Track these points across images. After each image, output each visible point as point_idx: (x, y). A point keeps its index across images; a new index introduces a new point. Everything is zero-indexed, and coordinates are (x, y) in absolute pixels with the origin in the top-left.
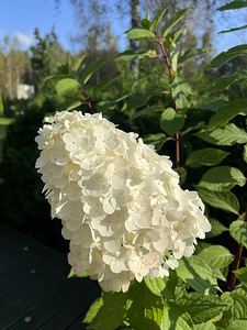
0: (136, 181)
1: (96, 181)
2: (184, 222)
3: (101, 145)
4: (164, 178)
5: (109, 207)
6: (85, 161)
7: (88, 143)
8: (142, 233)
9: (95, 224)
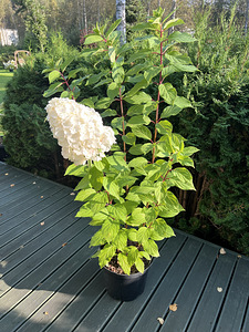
0: (83, 123)
1: (67, 123)
2: (104, 138)
3: (68, 111)
4: (94, 121)
5: (73, 132)
6: (63, 116)
7: (63, 110)
8: (86, 141)
9: (69, 138)
